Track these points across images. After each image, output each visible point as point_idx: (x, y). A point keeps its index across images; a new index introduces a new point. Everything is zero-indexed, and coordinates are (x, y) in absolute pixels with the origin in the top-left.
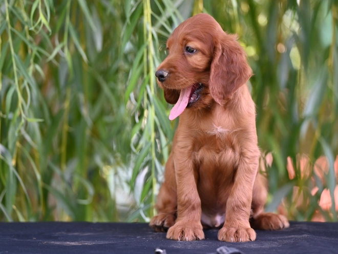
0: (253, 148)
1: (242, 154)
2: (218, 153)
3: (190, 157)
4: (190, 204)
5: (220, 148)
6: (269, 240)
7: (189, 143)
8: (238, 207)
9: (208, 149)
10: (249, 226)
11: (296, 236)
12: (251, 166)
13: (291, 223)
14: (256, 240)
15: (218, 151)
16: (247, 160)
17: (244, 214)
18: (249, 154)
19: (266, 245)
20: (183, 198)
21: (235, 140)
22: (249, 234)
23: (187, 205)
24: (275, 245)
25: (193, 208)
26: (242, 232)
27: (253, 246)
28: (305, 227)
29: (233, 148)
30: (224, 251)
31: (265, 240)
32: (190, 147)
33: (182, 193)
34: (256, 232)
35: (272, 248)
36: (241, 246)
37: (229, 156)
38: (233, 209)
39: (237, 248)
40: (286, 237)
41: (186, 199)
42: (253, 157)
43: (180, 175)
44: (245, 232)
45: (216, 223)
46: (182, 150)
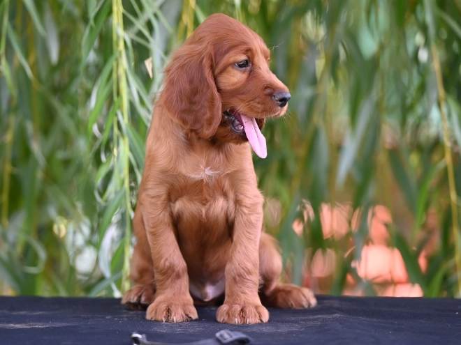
0: (252, 193)
1: (238, 202)
2: (204, 205)
3: (164, 208)
4: (173, 271)
5: (208, 197)
6: (288, 322)
7: (162, 191)
8: (240, 275)
9: (191, 200)
10: (258, 301)
11: (324, 316)
12: (253, 218)
13: (318, 298)
14: (269, 321)
15: (204, 202)
16: (245, 210)
17: (250, 284)
18: (247, 201)
19: (284, 329)
20: (163, 263)
21: (227, 184)
22: (260, 314)
23: (169, 273)
24: (295, 328)
25: (178, 276)
26: (250, 310)
27: (266, 330)
28: (336, 304)
29: (225, 195)
30: (226, 336)
31: (283, 322)
32: (164, 197)
33: (161, 258)
34: (269, 310)
35: (292, 332)
36: (249, 330)
37: (219, 207)
38: (234, 279)
39: (244, 333)
40: (311, 317)
41: (167, 264)
42: (255, 205)
43: (153, 234)
44: (254, 310)
45: (206, 295)
46: (153, 200)
